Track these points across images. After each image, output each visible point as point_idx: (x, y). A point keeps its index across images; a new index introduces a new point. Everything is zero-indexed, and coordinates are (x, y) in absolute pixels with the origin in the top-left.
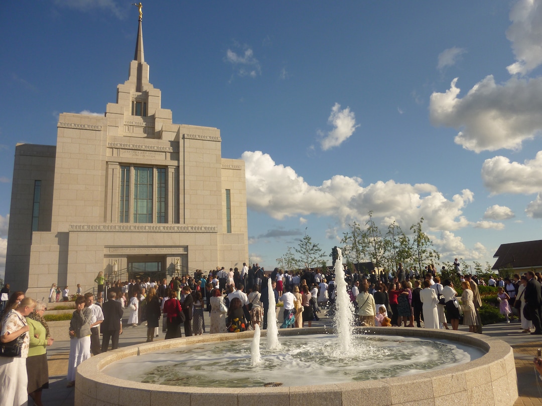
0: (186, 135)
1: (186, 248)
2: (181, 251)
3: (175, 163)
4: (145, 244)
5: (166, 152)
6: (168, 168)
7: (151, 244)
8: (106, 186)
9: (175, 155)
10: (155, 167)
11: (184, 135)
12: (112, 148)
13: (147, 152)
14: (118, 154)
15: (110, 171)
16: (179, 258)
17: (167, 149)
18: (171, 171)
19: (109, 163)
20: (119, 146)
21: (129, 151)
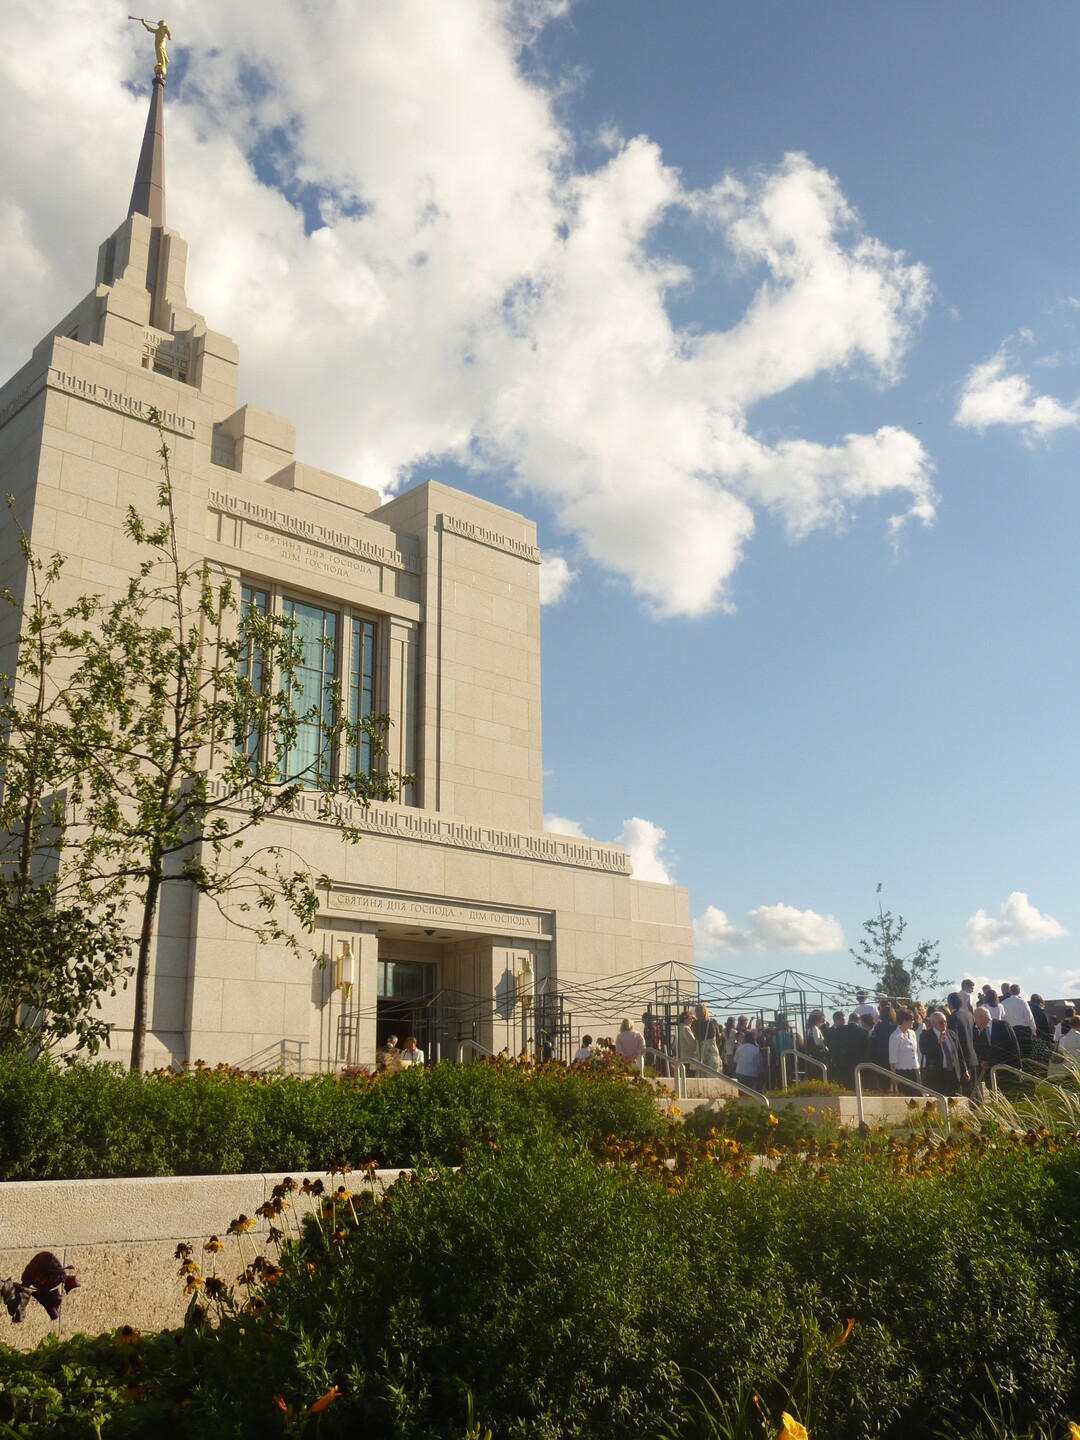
0: (446, 520)
1: (549, 920)
2: (532, 928)
3: (412, 610)
4: (439, 889)
5: (381, 565)
6: (389, 624)
7: (455, 892)
9: (412, 583)
10: (347, 609)
11: (440, 518)
12: (219, 512)
13: (327, 553)
14: (238, 539)
16: (525, 953)
17: (387, 555)
18: (399, 636)
20: (239, 510)
21: (271, 534)
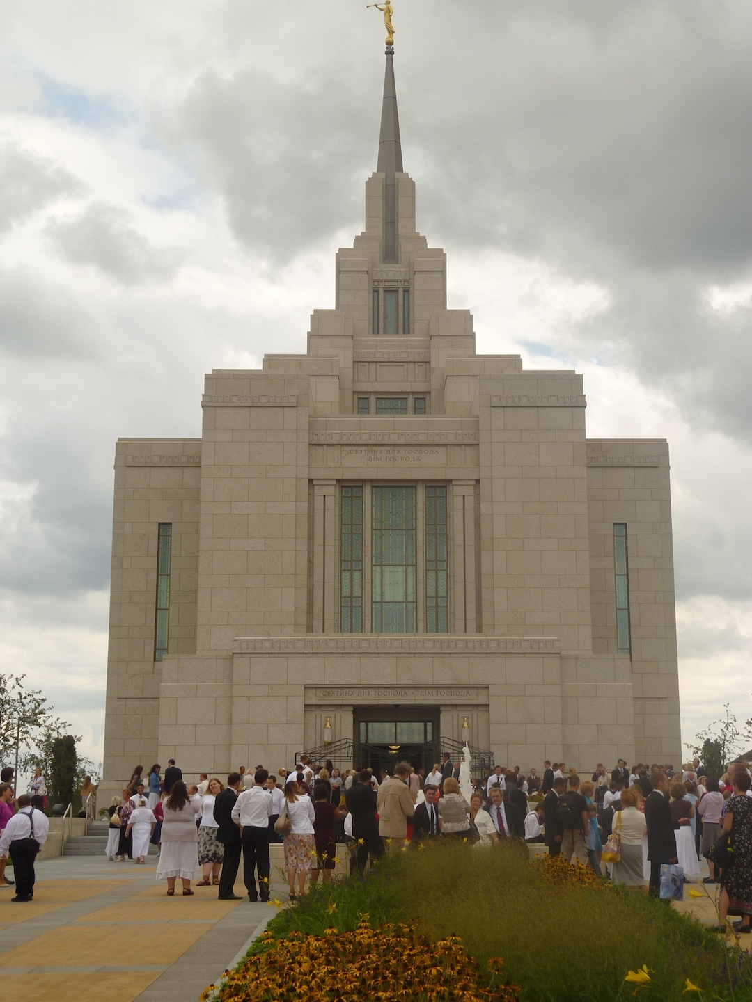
0: (494, 399)
1: (486, 691)
2: (472, 698)
4: (392, 681)
5: (446, 446)
6: (452, 485)
7: (405, 681)
8: (311, 538)
9: (473, 451)
10: (419, 484)
12: (322, 445)
13: (402, 449)
14: (336, 459)
15: (318, 502)
16: (468, 713)
17: (451, 437)
18: (461, 493)
19: (315, 483)
20: (335, 439)
21: (359, 449)
